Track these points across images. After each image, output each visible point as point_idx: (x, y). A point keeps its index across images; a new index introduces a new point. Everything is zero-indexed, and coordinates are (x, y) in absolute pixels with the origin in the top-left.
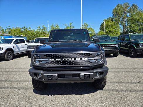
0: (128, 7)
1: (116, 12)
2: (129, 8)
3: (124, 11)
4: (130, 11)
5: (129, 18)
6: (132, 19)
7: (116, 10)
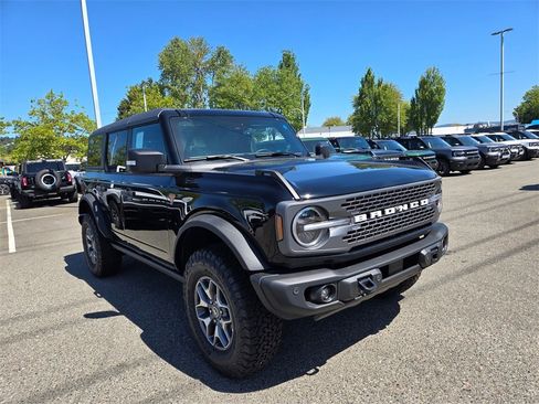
0: (205, 52)
1: (172, 64)
2: (208, 57)
3: (195, 65)
4: (212, 67)
5: (215, 88)
6: (224, 95)
7: (170, 56)
